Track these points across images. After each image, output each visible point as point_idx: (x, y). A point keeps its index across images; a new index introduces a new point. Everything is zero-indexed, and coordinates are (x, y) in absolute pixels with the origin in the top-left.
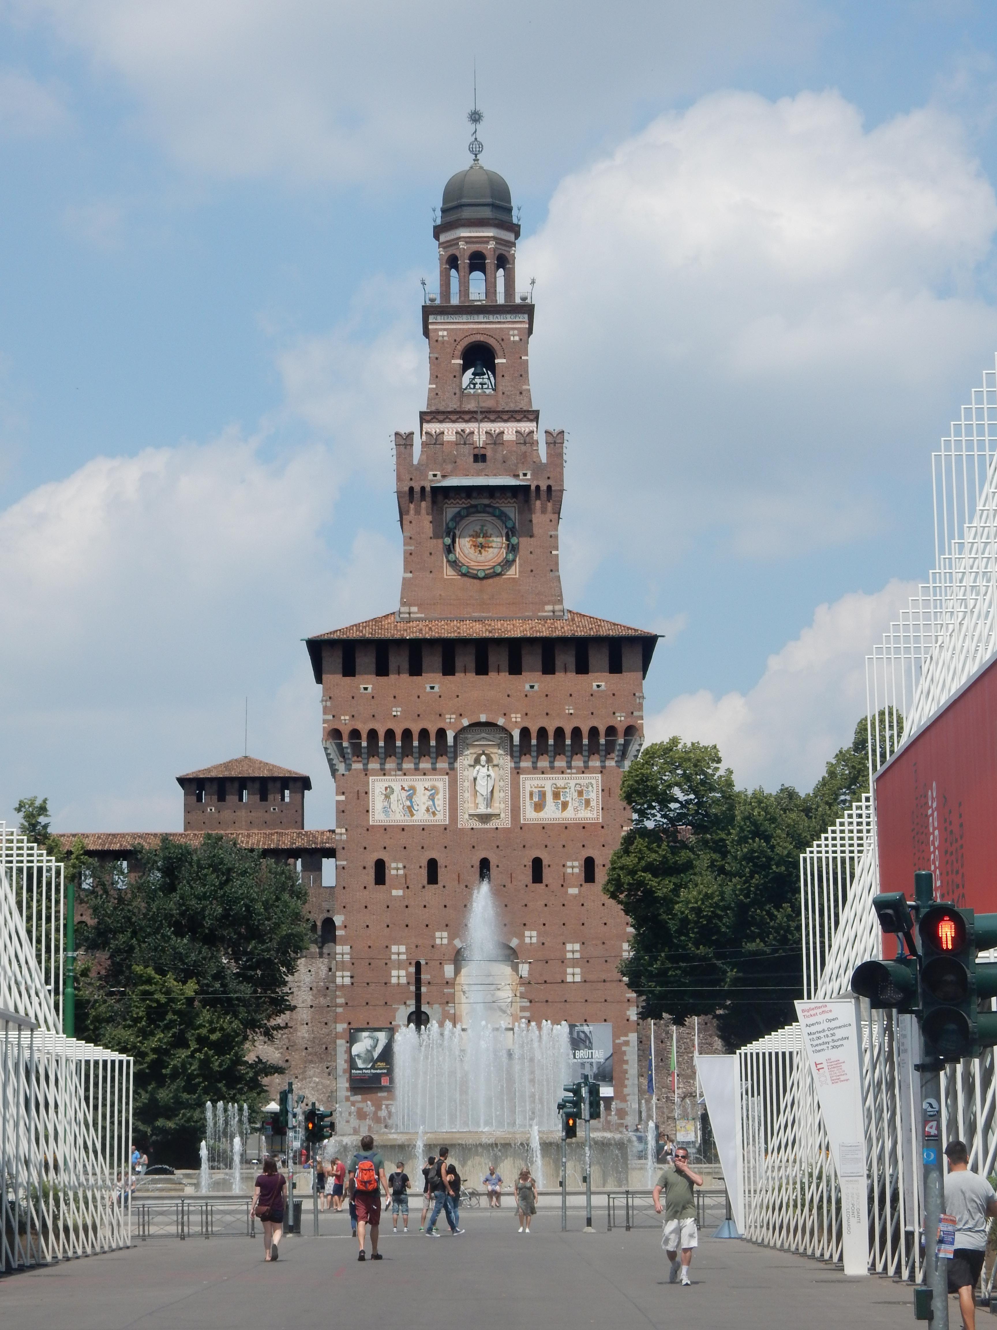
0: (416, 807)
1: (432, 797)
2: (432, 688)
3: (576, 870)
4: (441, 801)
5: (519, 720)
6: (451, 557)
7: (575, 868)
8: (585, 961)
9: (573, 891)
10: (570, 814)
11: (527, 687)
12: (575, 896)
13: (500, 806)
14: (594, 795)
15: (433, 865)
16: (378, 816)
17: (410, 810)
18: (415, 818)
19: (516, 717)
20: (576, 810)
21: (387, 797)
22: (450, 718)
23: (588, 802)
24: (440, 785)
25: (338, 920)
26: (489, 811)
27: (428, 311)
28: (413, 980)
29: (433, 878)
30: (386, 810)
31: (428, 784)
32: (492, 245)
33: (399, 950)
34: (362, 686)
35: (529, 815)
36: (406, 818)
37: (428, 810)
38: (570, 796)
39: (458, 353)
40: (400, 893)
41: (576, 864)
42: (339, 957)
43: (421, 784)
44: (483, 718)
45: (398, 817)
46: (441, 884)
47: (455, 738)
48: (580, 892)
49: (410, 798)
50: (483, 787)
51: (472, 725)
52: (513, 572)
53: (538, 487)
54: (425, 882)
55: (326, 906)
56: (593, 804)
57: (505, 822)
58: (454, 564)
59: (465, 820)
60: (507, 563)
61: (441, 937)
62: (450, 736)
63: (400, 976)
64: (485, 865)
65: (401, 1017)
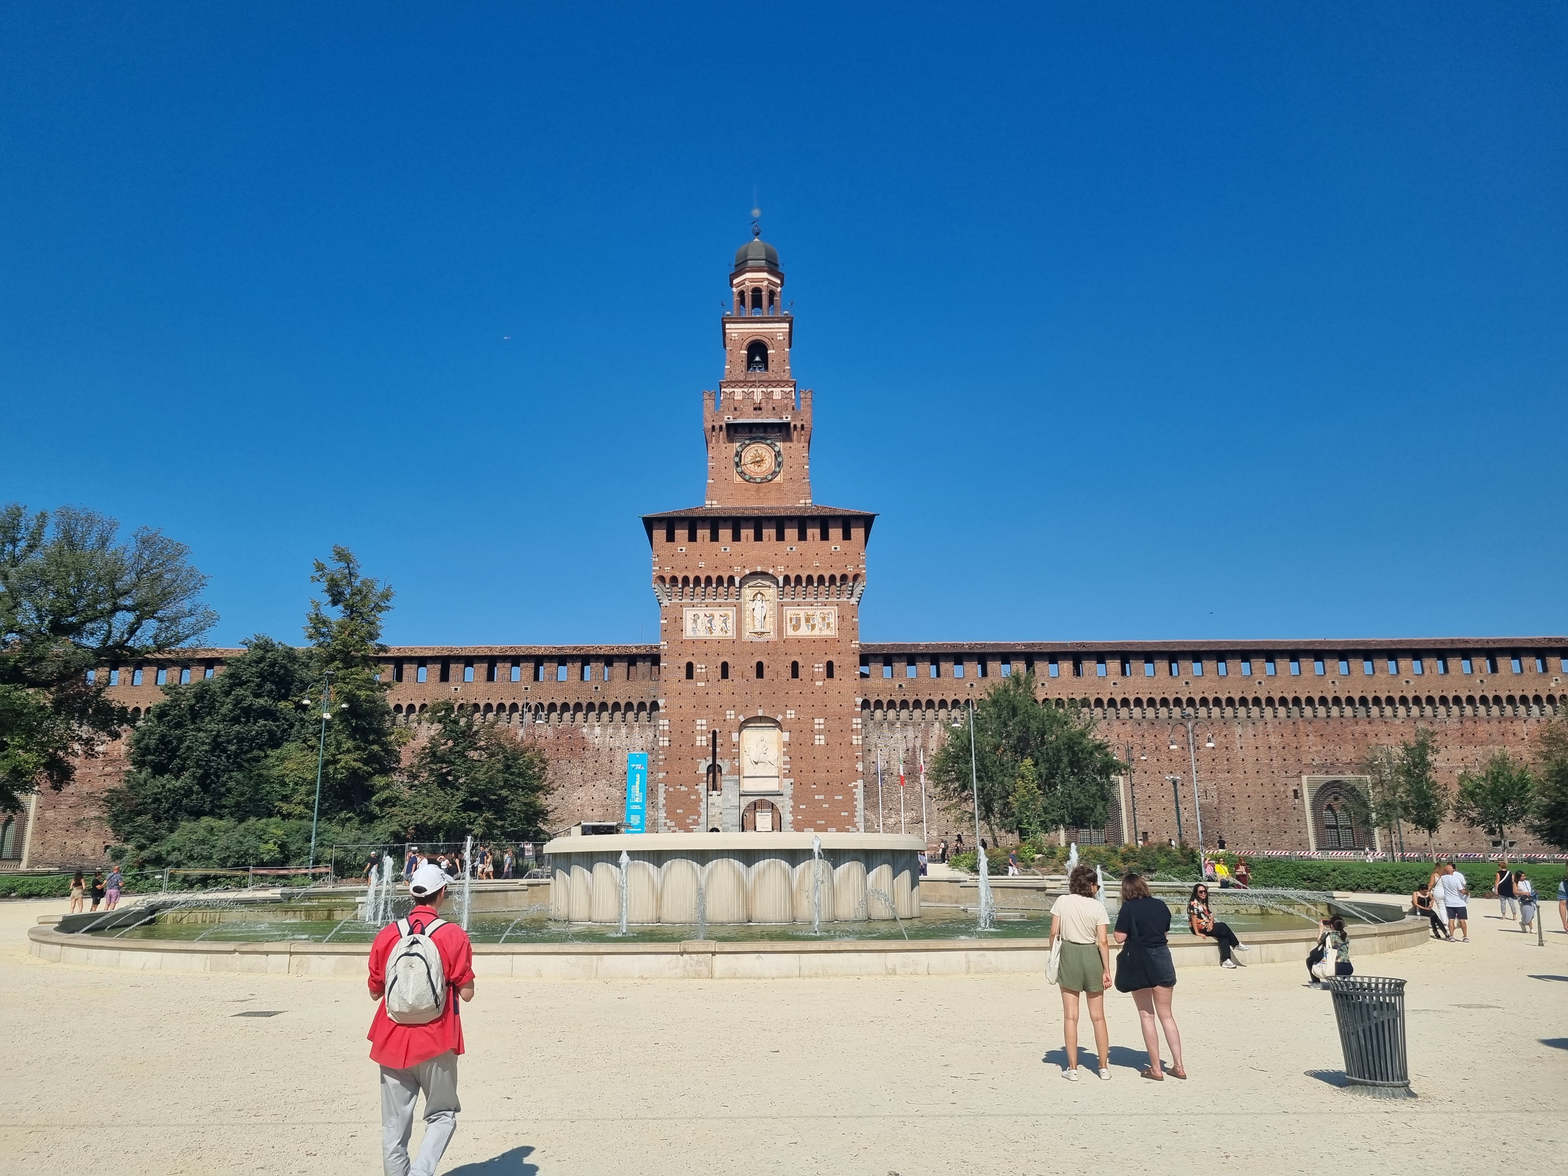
0: (714, 628)
1: (725, 622)
2: (725, 549)
3: (821, 670)
4: (731, 624)
5: (782, 570)
6: (739, 469)
7: (820, 668)
8: (827, 731)
9: (818, 683)
10: (816, 632)
11: (788, 549)
12: (820, 687)
13: (770, 626)
14: (833, 620)
15: (725, 666)
16: (689, 633)
17: (710, 630)
18: (713, 635)
19: (781, 568)
20: (820, 629)
21: (695, 621)
22: (737, 569)
23: (829, 624)
24: (730, 613)
25: (661, 702)
26: (763, 630)
28: (711, 744)
29: (725, 674)
30: (694, 630)
31: (722, 613)
32: (766, 283)
33: (702, 724)
34: (679, 548)
35: (790, 632)
36: (708, 635)
37: (722, 630)
38: (818, 621)
39: (744, 347)
40: (703, 684)
41: (821, 665)
42: (661, 728)
43: (717, 613)
44: (759, 569)
45: (702, 634)
46: (730, 678)
47: (740, 582)
48: (824, 684)
49: (710, 622)
50: (758, 614)
51: (752, 574)
52: (778, 479)
53: (795, 426)
54: (720, 677)
55: (652, 693)
56: (832, 626)
57: (772, 636)
58: (742, 474)
59: (747, 636)
60: (775, 474)
61: (730, 715)
62: (737, 580)
63: (702, 741)
64: (760, 666)
65: (703, 768)
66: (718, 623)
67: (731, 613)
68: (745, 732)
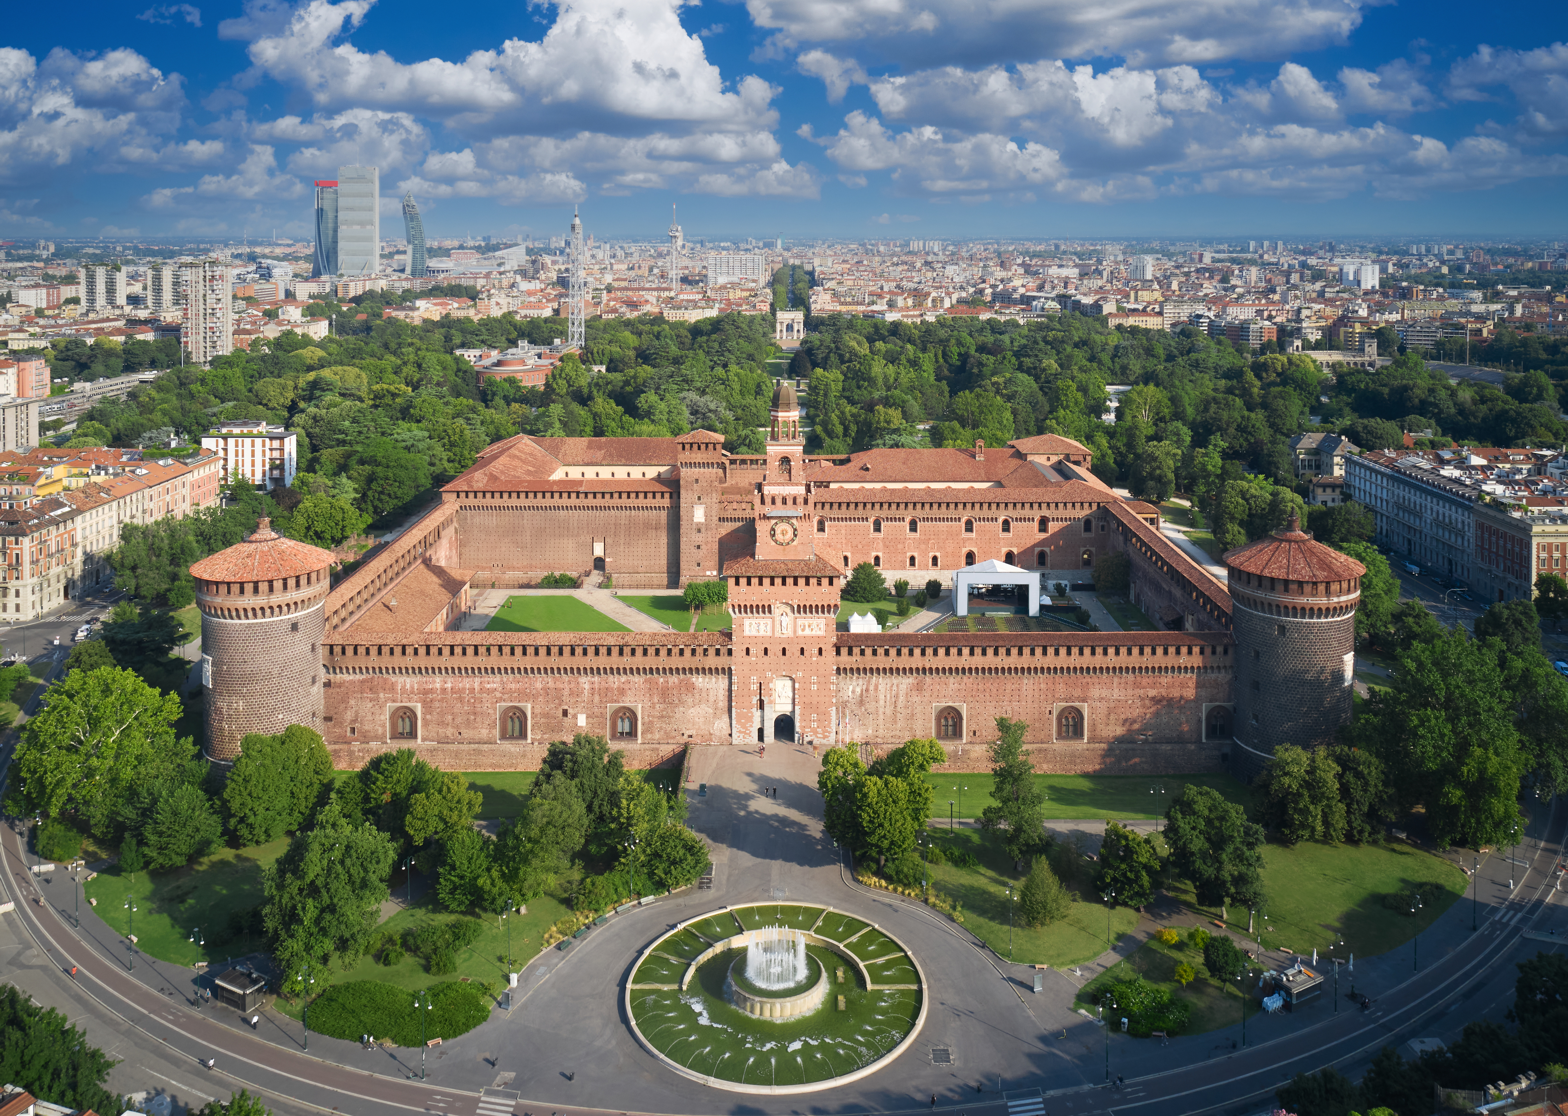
0: (760, 630)
1: (766, 627)
2: (766, 591)
4: (769, 628)
6: (773, 539)
7: (816, 651)
8: (818, 683)
9: (814, 659)
10: (814, 633)
11: (800, 591)
12: (815, 661)
13: (790, 630)
14: (823, 626)
15: (766, 650)
16: (747, 633)
17: (758, 631)
18: (759, 634)
19: (796, 601)
20: (816, 632)
21: (751, 627)
22: (773, 601)
23: (820, 629)
25: (733, 668)
26: (786, 632)
28: (759, 688)
29: (766, 654)
30: (750, 631)
31: (764, 623)
32: (791, 418)
33: (754, 679)
34: (742, 590)
35: (800, 633)
36: (757, 633)
37: (764, 631)
38: (814, 626)
39: (778, 461)
40: (755, 659)
41: (816, 649)
42: (734, 680)
43: (762, 622)
44: (784, 601)
45: (754, 633)
46: (769, 656)
47: (774, 608)
48: (817, 659)
49: (758, 626)
50: (784, 624)
51: (780, 604)
53: (804, 514)
54: (763, 655)
55: (729, 665)
56: (822, 629)
57: (791, 635)
58: (774, 542)
59: (778, 634)
60: (793, 542)
61: (769, 674)
62: (772, 606)
63: (755, 687)
64: (784, 650)
65: (755, 700)
66: (762, 627)
67: (769, 621)
68: (776, 682)
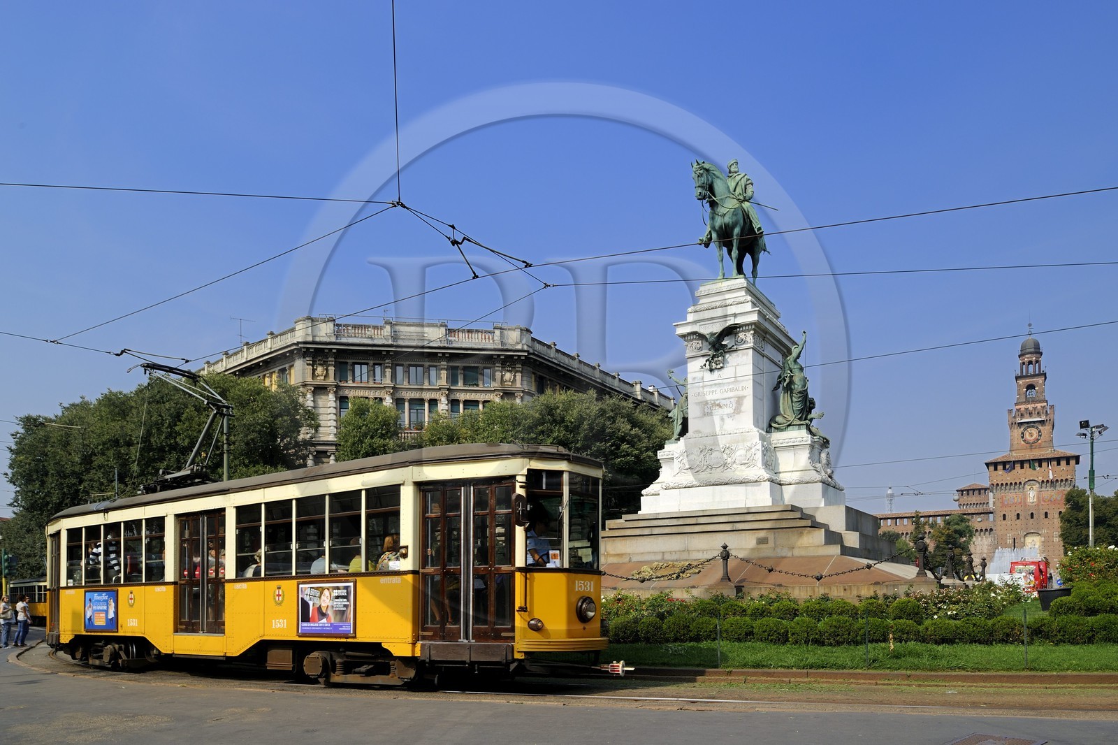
2: (1017, 472)
6: (1023, 439)
8: (1059, 537)
9: (1055, 520)
13: (1036, 499)
14: (1061, 496)
15: (1018, 515)
19: (1040, 478)
22: (1022, 479)
24: (1020, 495)
25: (994, 529)
26: (1033, 501)
27: (1017, 378)
28: (1013, 542)
29: (1018, 518)
32: (1034, 358)
33: (1009, 535)
34: (999, 473)
38: (1055, 496)
39: (1025, 387)
40: (1009, 522)
41: (1057, 513)
43: (1015, 495)
44: (1031, 478)
46: (1020, 519)
47: (1024, 484)
48: (1058, 520)
49: (1012, 499)
51: (1029, 480)
52: (1040, 441)
53: (1047, 421)
54: (1016, 519)
55: (993, 525)
57: (1037, 503)
58: (1024, 441)
59: (1027, 503)
60: (1038, 440)
61: (1021, 531)
62: (1022, 483)
63: (1010, 542)
64: (1033, 514)
68: (1026, 538)
